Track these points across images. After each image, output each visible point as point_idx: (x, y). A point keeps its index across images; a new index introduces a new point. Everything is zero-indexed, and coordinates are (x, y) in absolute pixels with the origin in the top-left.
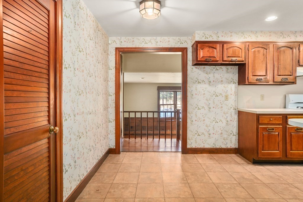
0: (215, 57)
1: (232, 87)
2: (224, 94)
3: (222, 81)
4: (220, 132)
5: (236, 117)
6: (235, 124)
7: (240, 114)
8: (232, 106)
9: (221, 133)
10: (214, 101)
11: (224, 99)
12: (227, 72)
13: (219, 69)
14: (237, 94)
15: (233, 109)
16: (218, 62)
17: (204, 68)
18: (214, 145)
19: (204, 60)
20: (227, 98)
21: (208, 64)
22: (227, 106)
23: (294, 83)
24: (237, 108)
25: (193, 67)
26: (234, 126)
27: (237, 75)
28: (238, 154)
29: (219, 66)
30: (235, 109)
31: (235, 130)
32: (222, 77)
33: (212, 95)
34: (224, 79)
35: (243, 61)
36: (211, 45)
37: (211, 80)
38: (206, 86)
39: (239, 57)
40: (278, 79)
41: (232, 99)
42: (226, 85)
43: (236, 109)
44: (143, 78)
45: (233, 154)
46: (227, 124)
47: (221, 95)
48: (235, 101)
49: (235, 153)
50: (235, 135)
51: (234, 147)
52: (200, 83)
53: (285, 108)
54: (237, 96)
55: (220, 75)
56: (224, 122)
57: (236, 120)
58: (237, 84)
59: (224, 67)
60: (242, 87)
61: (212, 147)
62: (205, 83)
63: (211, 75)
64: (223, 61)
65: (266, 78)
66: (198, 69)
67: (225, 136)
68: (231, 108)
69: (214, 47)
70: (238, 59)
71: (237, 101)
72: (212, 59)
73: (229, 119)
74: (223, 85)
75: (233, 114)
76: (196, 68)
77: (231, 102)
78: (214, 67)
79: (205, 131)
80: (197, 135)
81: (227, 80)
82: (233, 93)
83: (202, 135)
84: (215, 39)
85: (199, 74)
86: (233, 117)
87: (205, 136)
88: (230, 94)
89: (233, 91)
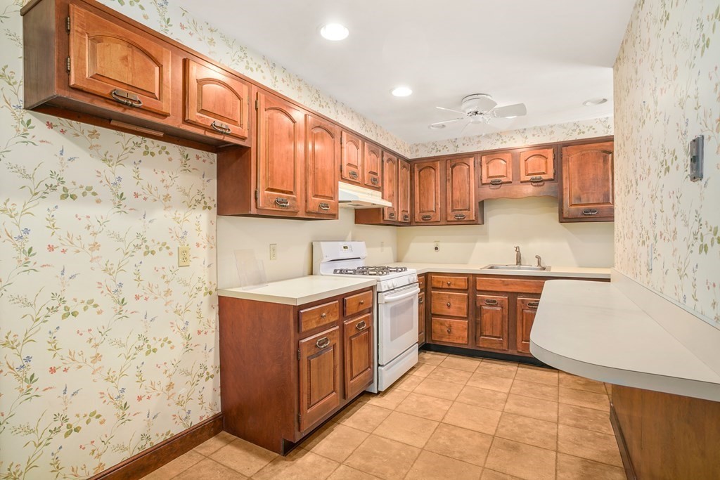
0: (152, 95)
1: (201, 221)
2: (174, 245)
3: (167, 197)
4: (166, 382)
5: (214, 317)
6: (211, 339)
7: (226, 305)
8: (200, 285)
9: (170, 386)
10: (138, 273)
11: (173, 261)
12: (185, 168)
13: (156, 151)
14: (215, 244)
15: (205, 295)
16: (167, 122)
17: (93, 134)
18: (144, 443)
19: (106, 92)
20: (185, 259)
21: (113, 123)
22: (187, 285)
23: (334, 216)
24: (216, 290)
25: (28, 115)
26: (208, 350)
27: (215, 182)
28: (224, 433)
29: (157, 142)
30: (210, 293)
31: (212, 360)
32: (169, 182)
33: (132, 248)
34: (173, 192)
35: (243, 139)
36: (138, 39)
37: (128, 187)
38: (106, 211)
39: (234, 122)
40: (314, 203)
41: (201, 258)
42: (181, 214)
43: (213, 291)
45: (210, 436)
46: (188, 348)
47: (164, 248)
48: (209, 266)
49: (215, 433)
50: (212, 377)
51: (211, 414)
52: (73, 197)
53: (312, 274)
54: (215, 249)
55: (160, 176)
56: (179, 341)
57: (213, 326)
58: (215, 210)
59: (174, 149)
60: (235, 227)
61: (137, 452)
62: (98, 201)
63: (126, 171)
64: (185, 121)
65: (294, 199)
66: (62, 131)
67: (182, 390)
68: (199, 289)
69: (153, 53)
70: (233, 129)
71: (214, 266)
72: (146, 102)
73: (192, 330)
74: (170, 214)
75: (205, 308)
76: (50, 125)
77: (199, 269)
78: (138, 139)
79: (103, 399)
80: (62, 434)
81: (186, 194)
82: (204, 242)
83: (87, 423)
84: (154, 24)
85: (66, 156)
86: (205, 320)
87: (104, 420)
88: (193, 245)
89: (204, 233)
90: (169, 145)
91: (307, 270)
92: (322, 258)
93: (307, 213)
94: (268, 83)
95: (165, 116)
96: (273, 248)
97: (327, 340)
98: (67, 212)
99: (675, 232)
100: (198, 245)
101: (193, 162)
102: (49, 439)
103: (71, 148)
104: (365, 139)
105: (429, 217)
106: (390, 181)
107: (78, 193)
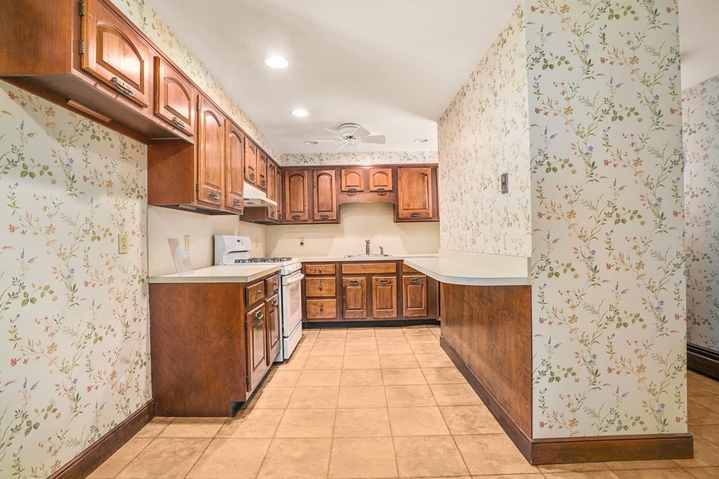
0: (133, 84)
1: (135, 207)
2: (116, 231)
3: (110, 184)
4: (110, 371)
5: (144, 304)
6: (144, 327)
7: (155, 292)
8: (135, 272)
9: (114, 374)
10: (86, 258)
11: (114, 248)
12: (124, 156)
13: (101, 136)
14: (145, 232)
15: (139, 282)
16: (143, 113)
17: (50, 112)
18: (92, 435)
19: (109, 79)
20: (125, 246)
21: (71, 102)
22: (125, 272)
23: (241, 212)
24: (148, 277)
26: (142, 337)
27: (145, 172)
28: (156, 418)
29: (102, 127)
30: (143, 280)
31: (144, 347)
32: (111, 169)
33: (81, 232)
34: (114, 178)
35: (189, 135)
37: (78, 170)
38: (58, 193)
41: (135, 245)
42: (121, 200)
43: (145, 279)
46: (127, 336)
47: (107, 235)
48: (142, 254)
49: (149, 421)
50: (145, 364)
51: (144, 402)
52: (32, 175)
53: (213, 264)
54: (145, 237)
55: (104, 162)
56: (119, 329)
57: (145, 313)
58: (146, 199)
59: (115, 136)
61: (88, 445)
62: (54, 182)
63: (75, 153)
64: (155, 115)
65: (220, 194)
66: (23, 104)
67: (122, 379)
68: (134, 277)
69: (136, 48)
70: (186, 126)
71: (145, 254)
72: (134, 91)
73: (129, 318)
74: (112, 200)
75: (139, 295)
76: (12, 96)
77: (133, 258)
78: (87, 121)
79: (59, 392)
80: (22, 432)
81: (124, 182)
82: (137, 230)
83: (45, 418)
84: (135, 19)
85: (26, 131)
86: (138, 308)
87: (60, 414)
88: (129, 233)
89: (138, 222)
90: (113, 134)
91: (208, 259)
92: (224, 250)
93: (227, 207)
96: (187, 240)
97: (261, 313)
98: (27, 189)
99: (492, 219)
100: (133, 233)
101: (129, 151)
102: (10, 439)
103: (32, 125)
104: (258, 147)
105: (299, 216)
106: (271, 184)
107: (37, 171)
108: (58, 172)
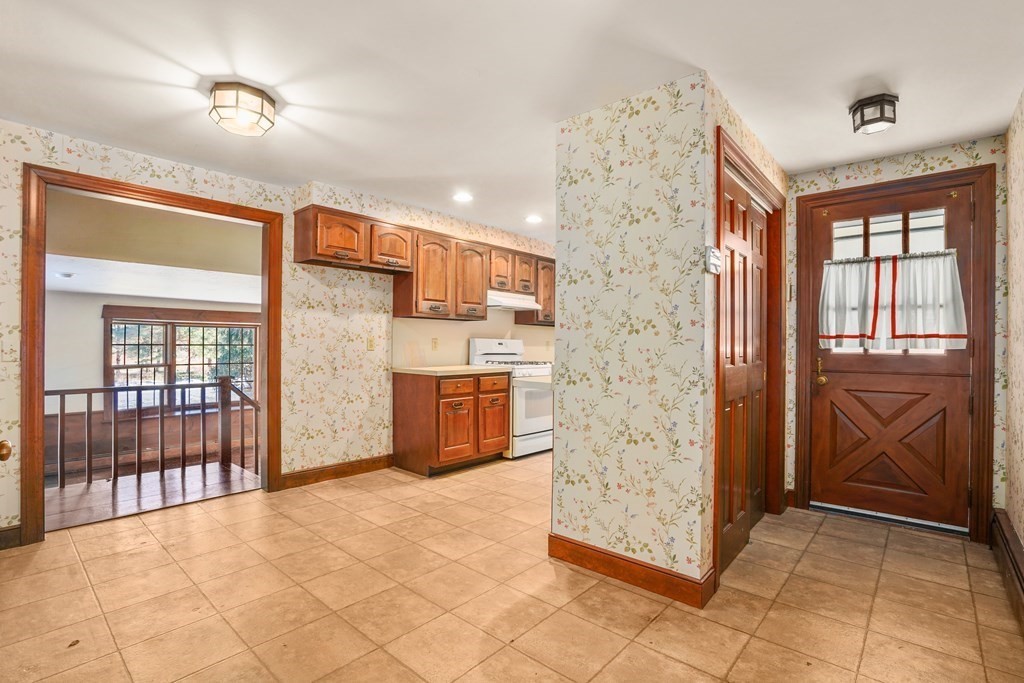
0: (354, 250)
1: (381, 321)
2: (365, 336)
3: (361, 306)
4: (358, 423)
5: (389, 386)
6: (387, 401)
7: (398, 379)
8: (381, 363)
9: (361, 426)
10: (344, 352)
11: (364, 346)
12: (373, 286)
13: (355, 277)
14: (391, 336)
15: (384, 370)
16: (362, 264)
17: (323, 271)
18: (345, 457)
19: (332, 254)
20: (371, 346)
22: (372, 362)
23: (483, 318)
24: (392, 368)
25: (295, 265)
26: (385, 408)
27: (392, 294)
28: (395, 467)
29: (356, 272)
30: (387, 369)
31: (387, 416)
32: (362, 296)
33: (341, 337)
34: (365, 302)
35: (408, 267)
36: (347, 221)
37: (339, 301)
38: (328, 315)
39: (402, 258)
40: (464, 308)
41: (381, 345)
42: (369, 316)
43: (389, 368)
44: (69, 276)
45: (385, 467)
46: (372, 404)
47: (359, 338)
48: (387, 351)
49: (389, 466)
50: (387, 427)
51: (386, 452)
52: (313, 307)
53: (468, 364)
54: (390, 340)
55: (357, 293)
56: (366, 399)
57: (389, 392)
58: (391, 313)
59: (366, 275)
60: (404, 325)
61: (341, 461)
62: (325, 309)
63: (338, 291)
64: (371, 262)
65: (446, 306)
66: (309, 272)
67: (368, 432)
68: (380, 366)
69: (354, 227)
70: (401, 262)
71: (390, 351)
72: (351, 254)
73: (374, 393)
74: (363, 316)
75: (383, 380)
76: (304, 269)
77: (380, 353)
78: (345, 271)
79: (325, 424)
80: (306, 437)
81: (373, 303)
82: (384, 335)
83: (317, 435)
84: (355, 210)
85: (311, 285)
86: (383, 388)
88: (376, 337)
89: (384, 329)
90: (363, 273)
91: (464, 361)
92: (476, 352)
93: (457, 315)
94: (426, 226)
95: (360, 260)
96: (435, 341)
97: (461, 404)
98: (310, 314)
100: (380, 337)
101: (377, 282)
103: (314, 281)
104: (515, 253)
106: (546, 286)
107: (315, 305)
108: (328, 304)
